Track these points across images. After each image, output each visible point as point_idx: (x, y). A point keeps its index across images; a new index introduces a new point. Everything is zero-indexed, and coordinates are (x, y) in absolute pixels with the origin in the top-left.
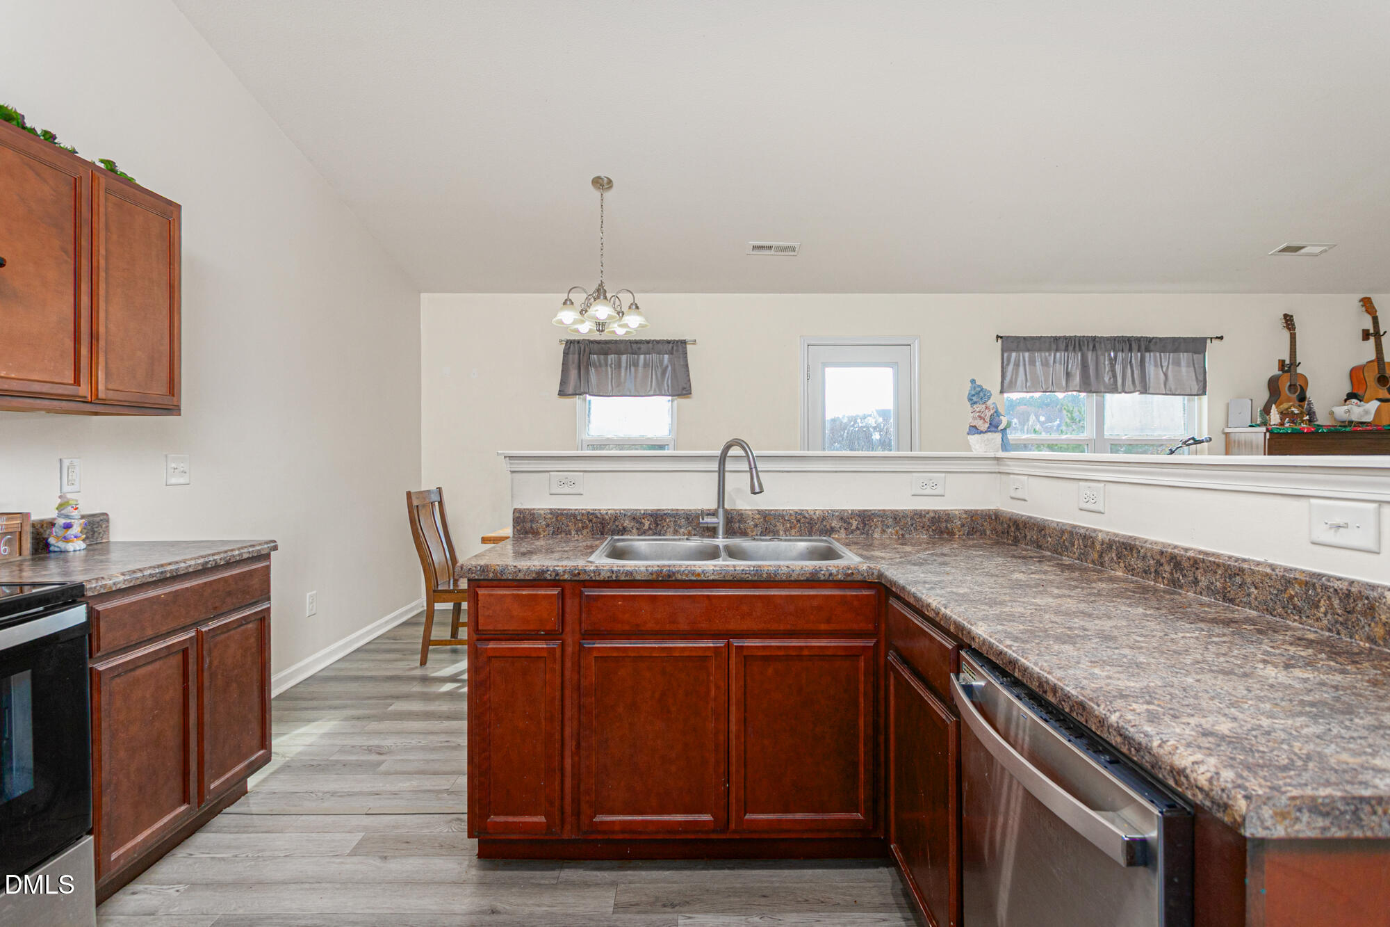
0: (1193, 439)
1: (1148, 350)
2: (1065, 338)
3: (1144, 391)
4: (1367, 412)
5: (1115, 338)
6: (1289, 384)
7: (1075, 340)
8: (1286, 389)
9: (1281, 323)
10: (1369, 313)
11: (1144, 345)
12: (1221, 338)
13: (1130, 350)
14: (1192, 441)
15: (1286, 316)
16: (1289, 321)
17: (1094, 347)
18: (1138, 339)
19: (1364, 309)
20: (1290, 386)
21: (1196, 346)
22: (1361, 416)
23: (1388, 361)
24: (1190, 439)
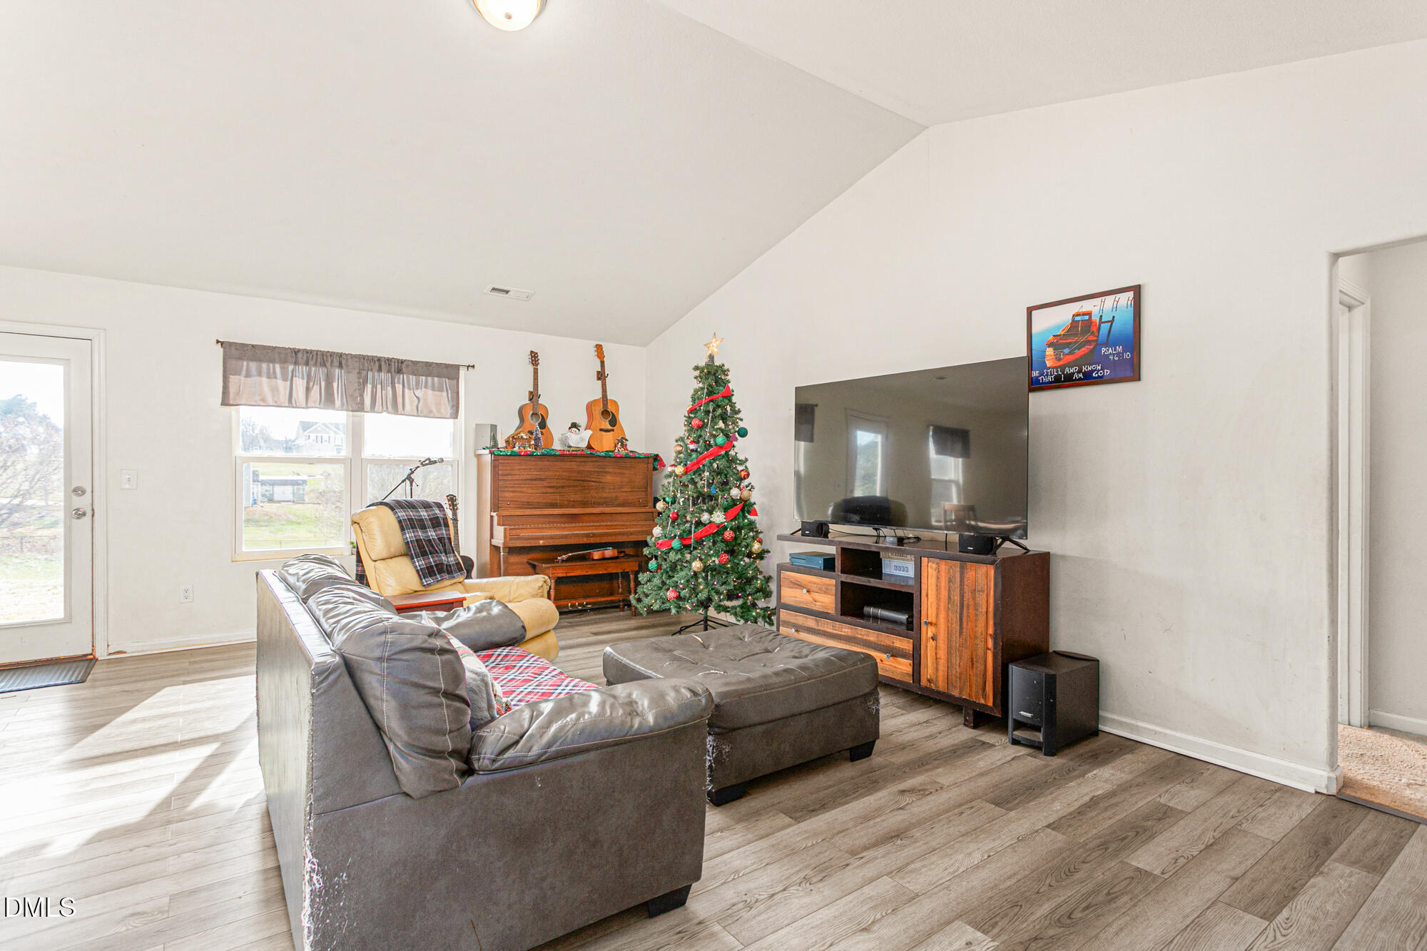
0: (429, 459)
1: (399, 371)
2: (307, 352)
3: (395, 410)
4: (582, 440)
5: (363, 357)
6: (532, 412)
7: (317, 354)
8: (530, 417)
9: (527, 358)
10: (598, 357)
11: (397, 367)
12: (473, 366)
13: (380, 370)
14: (427, 462)
15: (532, 352)
16: (534, 358)
17: (340, 363)
18: (389, 360)
19: (596, 353)
20: (533, 414)
21: (448, 372)
22: (579, 443)
23: (611, 398)
24: (426, 460)
